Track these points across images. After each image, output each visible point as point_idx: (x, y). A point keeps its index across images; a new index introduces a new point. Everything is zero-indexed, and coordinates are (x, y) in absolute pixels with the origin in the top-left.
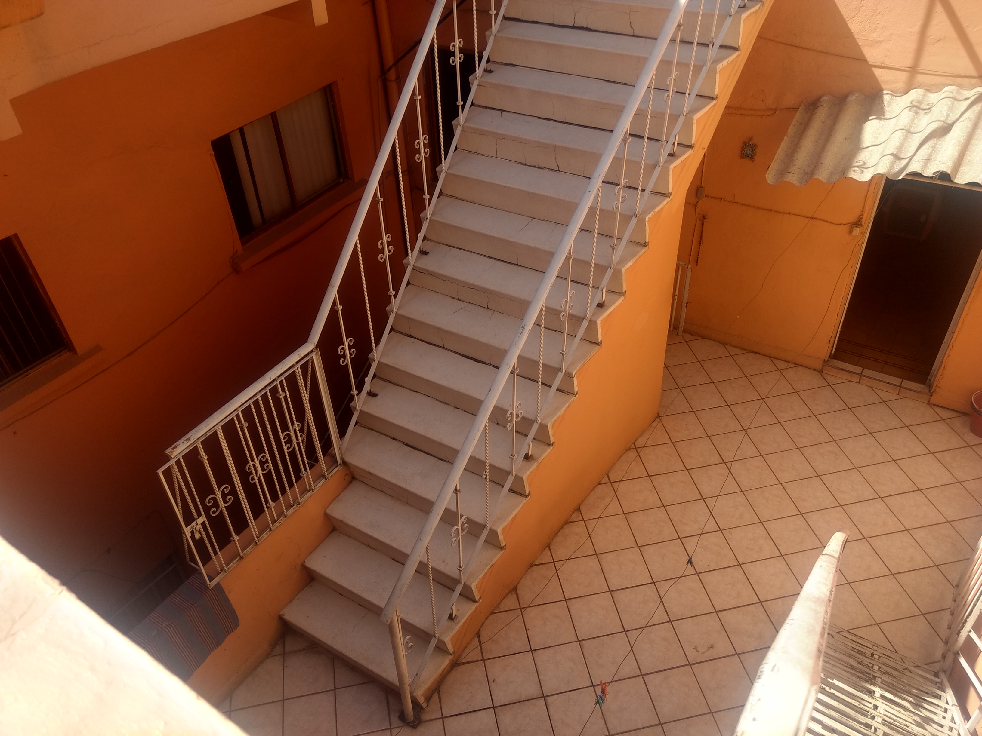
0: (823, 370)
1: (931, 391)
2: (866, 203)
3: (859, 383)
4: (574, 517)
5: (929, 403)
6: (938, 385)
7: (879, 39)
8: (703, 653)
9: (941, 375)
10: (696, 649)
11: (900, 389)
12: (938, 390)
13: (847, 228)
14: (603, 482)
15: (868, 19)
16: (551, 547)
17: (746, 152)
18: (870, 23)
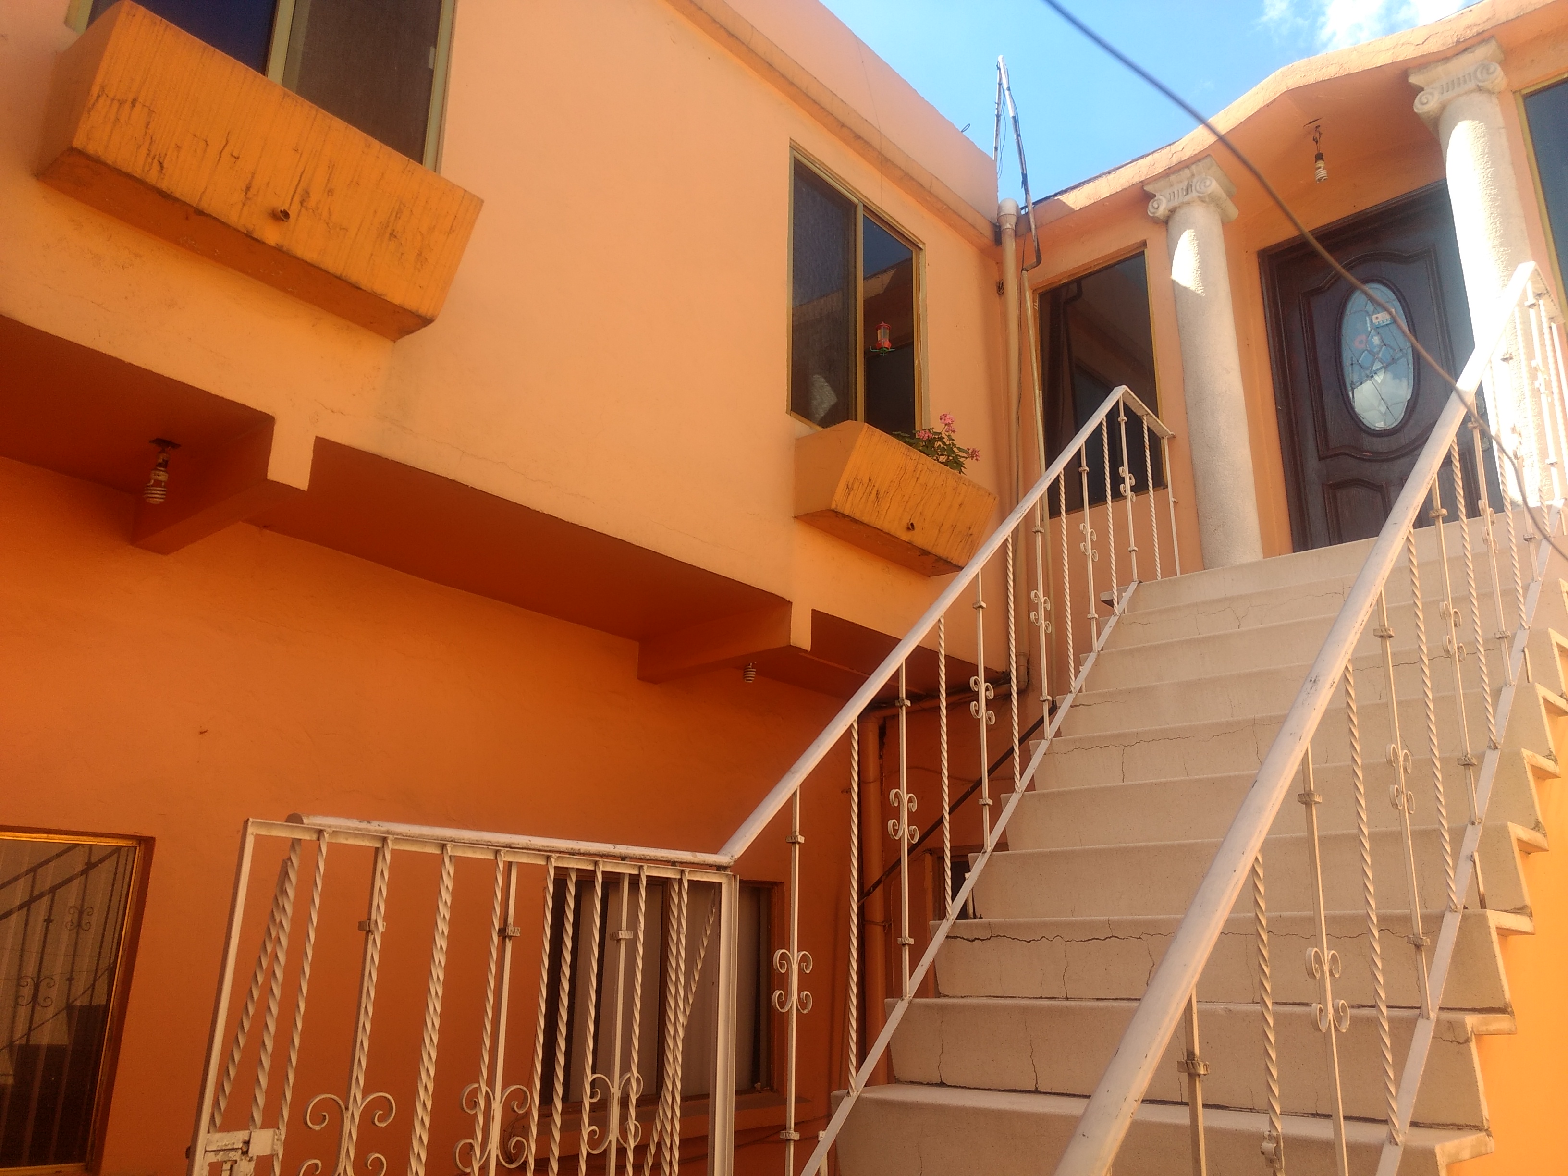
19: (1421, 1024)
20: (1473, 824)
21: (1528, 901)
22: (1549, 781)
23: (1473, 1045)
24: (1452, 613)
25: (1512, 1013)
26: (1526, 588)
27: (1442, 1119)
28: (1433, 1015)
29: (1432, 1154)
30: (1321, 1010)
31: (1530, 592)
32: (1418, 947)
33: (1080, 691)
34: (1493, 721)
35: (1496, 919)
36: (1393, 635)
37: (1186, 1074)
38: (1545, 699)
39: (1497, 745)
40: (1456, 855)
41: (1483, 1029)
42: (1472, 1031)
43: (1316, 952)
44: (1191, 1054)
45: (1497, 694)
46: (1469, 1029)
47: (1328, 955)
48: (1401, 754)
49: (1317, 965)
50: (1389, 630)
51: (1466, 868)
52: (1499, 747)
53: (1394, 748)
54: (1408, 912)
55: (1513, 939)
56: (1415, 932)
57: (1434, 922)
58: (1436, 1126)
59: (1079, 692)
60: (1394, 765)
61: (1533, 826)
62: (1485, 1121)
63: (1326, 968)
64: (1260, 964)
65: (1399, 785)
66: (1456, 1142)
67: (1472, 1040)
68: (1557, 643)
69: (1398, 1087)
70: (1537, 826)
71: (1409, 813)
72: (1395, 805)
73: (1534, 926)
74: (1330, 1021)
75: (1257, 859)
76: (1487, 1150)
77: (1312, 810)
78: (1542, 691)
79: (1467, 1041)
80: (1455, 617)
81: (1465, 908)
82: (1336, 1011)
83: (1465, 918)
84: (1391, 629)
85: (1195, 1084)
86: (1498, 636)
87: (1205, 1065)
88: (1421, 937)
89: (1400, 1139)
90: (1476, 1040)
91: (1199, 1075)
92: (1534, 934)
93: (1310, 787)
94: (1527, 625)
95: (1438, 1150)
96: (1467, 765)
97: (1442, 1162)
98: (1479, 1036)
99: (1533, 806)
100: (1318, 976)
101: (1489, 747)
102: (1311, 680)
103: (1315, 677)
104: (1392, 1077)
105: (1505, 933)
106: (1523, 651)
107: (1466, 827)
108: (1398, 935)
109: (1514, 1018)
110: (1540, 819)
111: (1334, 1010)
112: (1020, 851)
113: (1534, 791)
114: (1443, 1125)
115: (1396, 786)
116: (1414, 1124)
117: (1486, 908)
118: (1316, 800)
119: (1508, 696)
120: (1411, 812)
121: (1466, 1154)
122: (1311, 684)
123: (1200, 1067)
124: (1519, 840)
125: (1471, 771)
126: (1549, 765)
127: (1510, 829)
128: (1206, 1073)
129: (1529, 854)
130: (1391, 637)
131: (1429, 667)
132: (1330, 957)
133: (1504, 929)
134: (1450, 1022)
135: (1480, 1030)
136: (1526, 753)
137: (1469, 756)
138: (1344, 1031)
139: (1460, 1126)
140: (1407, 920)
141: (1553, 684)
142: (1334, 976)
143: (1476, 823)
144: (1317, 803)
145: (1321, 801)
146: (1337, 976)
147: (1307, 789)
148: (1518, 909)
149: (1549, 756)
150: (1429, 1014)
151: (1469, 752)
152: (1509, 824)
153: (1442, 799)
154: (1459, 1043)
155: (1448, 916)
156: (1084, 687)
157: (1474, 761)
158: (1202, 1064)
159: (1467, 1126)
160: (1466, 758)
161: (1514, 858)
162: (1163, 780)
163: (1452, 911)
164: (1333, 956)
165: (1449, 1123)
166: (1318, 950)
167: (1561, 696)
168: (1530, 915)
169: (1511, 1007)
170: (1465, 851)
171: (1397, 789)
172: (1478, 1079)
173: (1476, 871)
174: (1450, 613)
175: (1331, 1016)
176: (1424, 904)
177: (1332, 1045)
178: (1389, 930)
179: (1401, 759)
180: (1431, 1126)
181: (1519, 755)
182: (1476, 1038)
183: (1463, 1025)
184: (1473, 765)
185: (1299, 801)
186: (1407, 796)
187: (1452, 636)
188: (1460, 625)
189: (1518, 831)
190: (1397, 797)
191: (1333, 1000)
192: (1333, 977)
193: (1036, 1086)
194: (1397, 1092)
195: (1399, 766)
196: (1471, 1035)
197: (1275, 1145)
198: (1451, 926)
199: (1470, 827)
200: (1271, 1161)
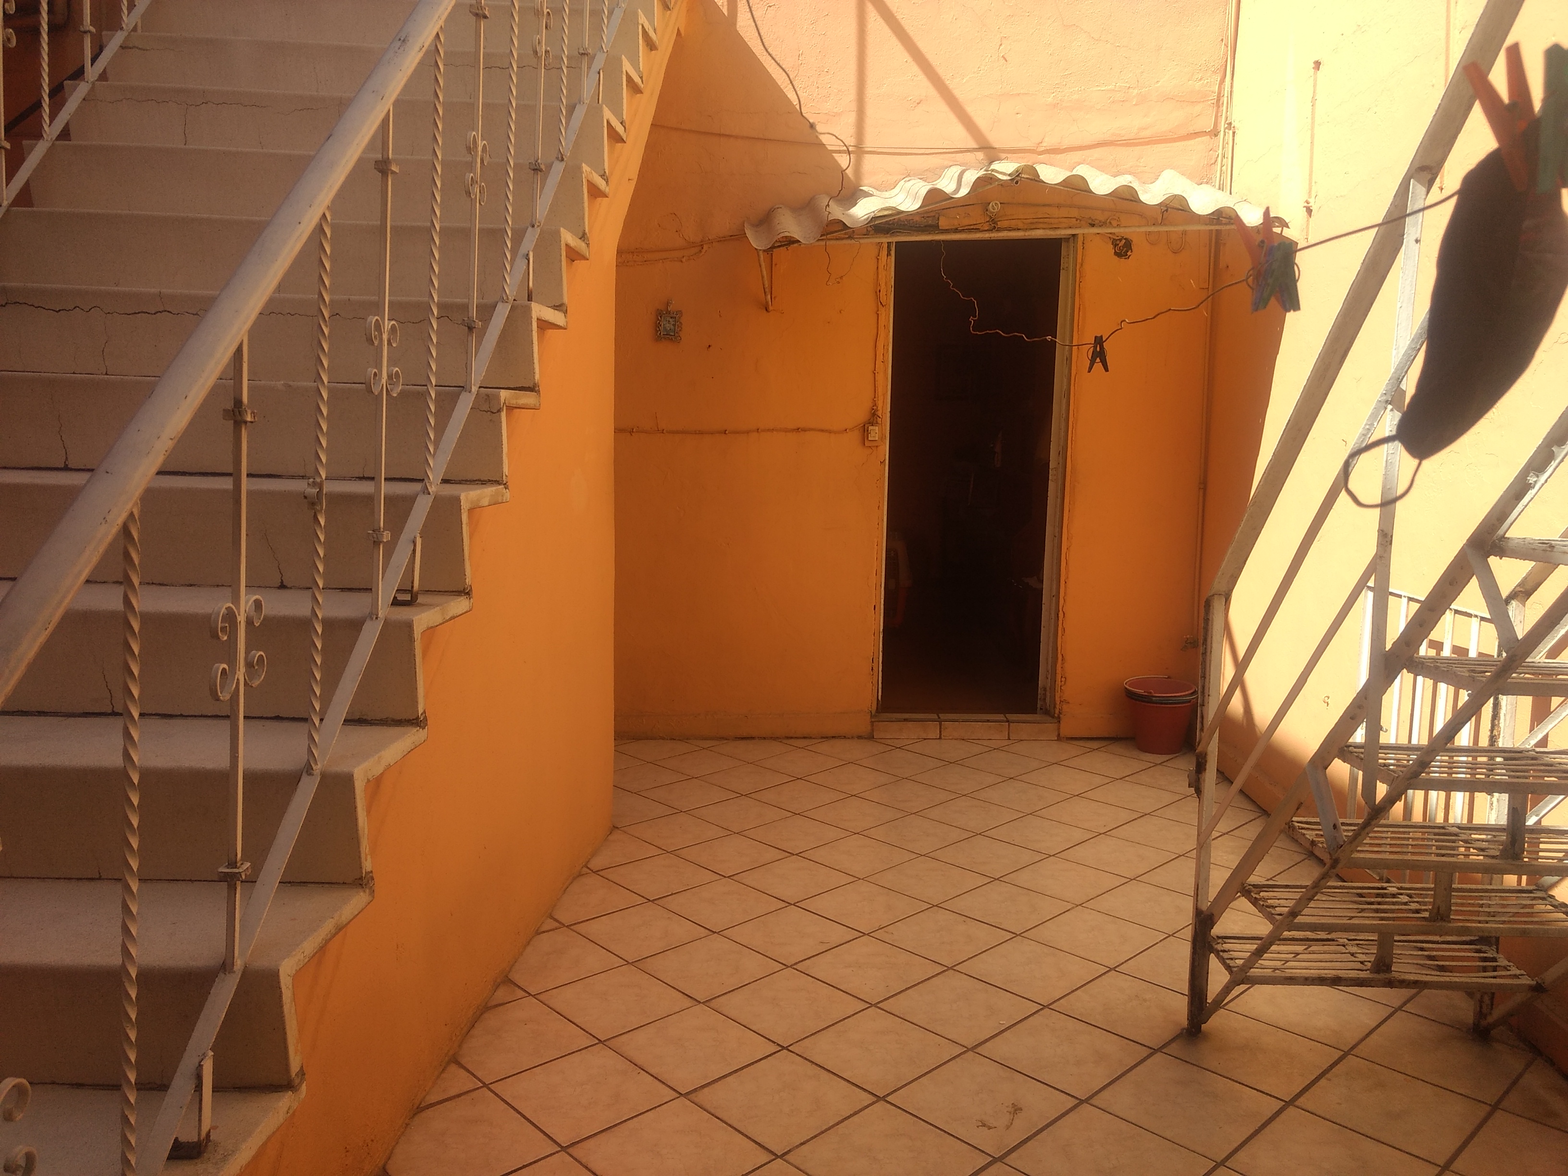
0: (875, 734)
1: (1056, 715)
2: (876, 383)
3: (940, 738)
4: (501, 994)
5: (1059, 738)
6: (1062, 700)
7: (835, 110)
8: (1008, 1127)
9: (1062, 677)
10: (984, 1125)
11: (1009, 726)
12: (1065, 707)
13: (856, 435)
14: (545, 927)
15: (813, 82)
16: (463, 1061)
17: (664, 327)
18: (818, 88)
19: (464, 396)
20: (533, 226)
21: (566, 300)
22: (599, 199)
23: (503, 414)
24: (545, 13)
25: (538, 392)
26: (611, 13)
27: (469, 477)
28: (474, 389)
29: (458, 500)
30: (375, 374)
31: (613, 17)
32: (470, 329)
33: (135, 29)
34: (564, 133)
35: (539, 311)
36: (488, 16)
37: (232, 422)
38: (608, 122)
39: (564, 157)
40: (515, 251)
41: (513, 402)
42: (505, 403)
43: (377, 320)
44: (238, 402)
45: (571, 109)
46: (502, 401)
47: (388, 325)
48: (481, 144)
49: (376, 333)
50: (485, 9)
51: (521, 264)
52: (565, 159)
53: (474, 135)
54: (466, 300)
55: (550, 332)
56: (470, 315)
57: (487, 310)
58: (464, 482)
59: (132, 31)
60: (473, 153)
61: (580, 236)
62: (504, 477)
63: (385, 337)
64: (320, 324)
65: (475, 174)
66: (478, 492)
67: (503, 410)
68: (626, 71)
69: (436, 448)
70: (583, 237)
71: (480, 203)
72: (468, 193)
73: (566, 321)
74: (383, 385)
75: (324, 215)
76: (503, 499)
77: (387, 179)
78: (607, 114)
79: (499, 411)
80: (547, 19)
81: (514, 300)
82: (390, 377)
83: (513, 308)
84: (487, 9)
85: (241, 431)
86: (581, 51)
87: (253, 413)
88: (475, 320)
89: (432, 489)
90: (506, 412)
91: (246, 422)
92: (566, 329)
93: (388, 155)
94: (606, 48)
95: (463, 497)
96: (536, 170)
97: (465, 507)
98: (511, 408)
99: (583, 219)
100: (376, 343)
101: (557, 158)
102: (400, 39)
103: (404, 36)
104: (432, 438)
105: (545, 325)
106: (599, 73)
107: (528, 227)
108: (455, 322)
109: (540, 396)
110: (587, 231)
111: (388, 376)
112: (48, 209)
113: (586, 204)
114: (470, 481)
115: (472, 175)
116: (445, 481)
117: (532, 301)
118: (393, 169)
119: (580, 112)
120: (482, 204)
121: (485, 502)
122: (399, 43)
123: (247, 414)
124: (567, 245)
125: (539, 176)
126: (601, 183)
127: (562, 235)
128: (253, 420)
129: (574, 261)
130: (485, 17)
131: (517, 75)
132: (390, 327)
133: (543, 320)
134: (488, 396)
135: (512, 403)
136: (585, 168)
137: (539, 161)
138: (395, 395)
139: (484, 481)
140: (465, 307)
141: (617, 113)
142: (392, 345)
143: (536, 226)
144: (393, 172)
145: (398, 172)
146: (394, 345)
147: (385, 156)
148: (557, 306)
149: (603, 176)
150: (471, 388)
151: (540, 157)
152: (562, 229)
153: (510, 198)
154: (492, 412)
155: (500, 306)
156: (139, 25)
157: (543, 167)
158: (249, 412)
159: (490, 481)
160: (537, 163)
161: (561, 261)
162: (233, 149)
163: (503, 301)
164: (393, 326)
165: (475, 479)
166: (379, 319)
167: (621, 123)
168: (565, 312)
169: (539, 387)
170: (523, 250)
171: (472, 177)
172: (503, 443)
173: (529, 269)
174: (543, 13)
175: (384, 381)
176: (482, 294)
177: (382, 407)
178: (448, 317)
179: (480, 149)
180: (460, 482)
181: (580, 168)
182: (506, 409)
183: (498, 397)
184: (541, 170)
185: (375, 168)
186: (480, 187)
187: (542, 36)
188: (550, 28)
189: (568, 237)
190: (471, 185)
191: (388, 366)
192: (390, 346)
193: (65, 462)
194: (435, 450)
195: (476, 155)
196: (503, 406)
197: (318, 490)
198: (502, 313)
199: (530, 229)
200: (313, 504)
